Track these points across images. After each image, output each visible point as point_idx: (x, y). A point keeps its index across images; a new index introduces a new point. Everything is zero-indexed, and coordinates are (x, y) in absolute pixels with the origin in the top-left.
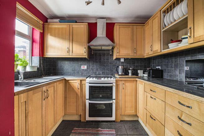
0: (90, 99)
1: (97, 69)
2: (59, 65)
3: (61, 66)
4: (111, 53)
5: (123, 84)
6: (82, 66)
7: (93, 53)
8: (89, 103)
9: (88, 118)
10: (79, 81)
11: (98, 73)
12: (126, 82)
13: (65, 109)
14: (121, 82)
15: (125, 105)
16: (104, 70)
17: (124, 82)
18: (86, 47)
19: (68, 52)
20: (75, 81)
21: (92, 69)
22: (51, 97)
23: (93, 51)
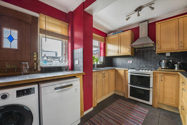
0: (131, 84)
1: (141, 63)
2: (114, 61)
3: (115, 61)
4: (154, 49)
5: (162, 76)
6: (128, 61)
7: (137, 51)
8: (130, 86)
9: (129, 97)
10: (124, 71)
11: (141, 66)
12: (165, 75)
13: (116, 87)
14: (159, 74)
15: (164, 95)
16: (147, 64)
17: (163, 75)
18: (129, 47)
19: (118, 52)
20: (121, 71)
21: (136, 63)
22: (107, 77)
23: (137, 49)
